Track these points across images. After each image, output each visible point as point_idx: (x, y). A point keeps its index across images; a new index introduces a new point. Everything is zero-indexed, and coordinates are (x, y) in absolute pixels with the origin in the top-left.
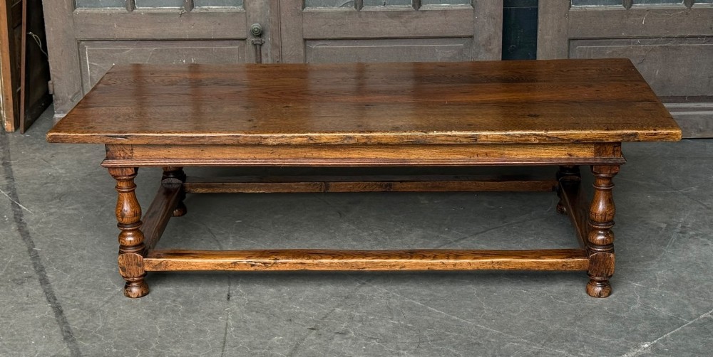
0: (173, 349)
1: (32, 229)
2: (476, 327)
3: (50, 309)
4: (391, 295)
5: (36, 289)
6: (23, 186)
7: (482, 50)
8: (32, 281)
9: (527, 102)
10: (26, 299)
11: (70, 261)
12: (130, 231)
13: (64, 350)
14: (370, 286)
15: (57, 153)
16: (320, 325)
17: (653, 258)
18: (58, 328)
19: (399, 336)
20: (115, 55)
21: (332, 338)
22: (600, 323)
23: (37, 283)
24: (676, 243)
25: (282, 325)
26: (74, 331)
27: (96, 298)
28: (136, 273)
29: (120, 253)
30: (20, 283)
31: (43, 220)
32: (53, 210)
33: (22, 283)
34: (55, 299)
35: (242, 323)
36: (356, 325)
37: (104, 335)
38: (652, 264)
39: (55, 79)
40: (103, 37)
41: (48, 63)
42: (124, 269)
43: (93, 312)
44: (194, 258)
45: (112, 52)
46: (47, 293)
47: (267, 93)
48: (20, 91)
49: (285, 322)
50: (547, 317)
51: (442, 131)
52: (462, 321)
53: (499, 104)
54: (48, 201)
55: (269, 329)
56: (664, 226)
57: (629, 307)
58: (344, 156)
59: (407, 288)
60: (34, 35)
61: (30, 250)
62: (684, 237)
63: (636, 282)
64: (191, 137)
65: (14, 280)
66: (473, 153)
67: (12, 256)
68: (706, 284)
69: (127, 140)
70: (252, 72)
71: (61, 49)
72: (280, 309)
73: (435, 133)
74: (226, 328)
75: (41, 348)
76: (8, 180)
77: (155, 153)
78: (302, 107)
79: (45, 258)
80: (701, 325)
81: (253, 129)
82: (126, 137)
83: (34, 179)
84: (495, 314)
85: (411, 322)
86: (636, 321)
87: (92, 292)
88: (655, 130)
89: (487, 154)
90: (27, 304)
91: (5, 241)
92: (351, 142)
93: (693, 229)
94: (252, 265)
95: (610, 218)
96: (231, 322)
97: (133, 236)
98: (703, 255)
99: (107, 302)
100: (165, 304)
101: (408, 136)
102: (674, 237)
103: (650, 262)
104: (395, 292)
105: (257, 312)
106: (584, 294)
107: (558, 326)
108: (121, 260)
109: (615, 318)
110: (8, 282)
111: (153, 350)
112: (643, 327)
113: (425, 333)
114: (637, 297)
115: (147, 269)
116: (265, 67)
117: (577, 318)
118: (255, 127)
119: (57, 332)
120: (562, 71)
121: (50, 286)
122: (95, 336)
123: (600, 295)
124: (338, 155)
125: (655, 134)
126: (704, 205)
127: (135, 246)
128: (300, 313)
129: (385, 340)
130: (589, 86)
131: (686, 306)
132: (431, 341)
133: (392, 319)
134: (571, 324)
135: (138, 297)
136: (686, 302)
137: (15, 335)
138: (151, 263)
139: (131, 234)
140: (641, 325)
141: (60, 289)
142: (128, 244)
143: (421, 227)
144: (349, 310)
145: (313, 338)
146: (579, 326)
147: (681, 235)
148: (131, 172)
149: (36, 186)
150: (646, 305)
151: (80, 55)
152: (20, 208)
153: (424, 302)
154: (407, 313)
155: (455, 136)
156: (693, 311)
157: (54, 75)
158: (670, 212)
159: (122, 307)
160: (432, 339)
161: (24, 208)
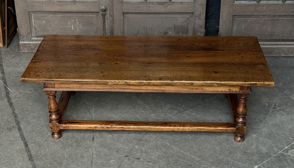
0: (72, 166)
1: (13, 101)
2: (190, 156)
3: (23, 144)
4: (157, 139)
5: (17, 133)
6: (8, 77)
7: (197, 18)
8: (15, 129)
9: (213, 63)
10: (13, 138)
11: (30, 118)
12: (54, 114)
13: (29, 165)
14: (149, 134)
15: (21, 59)
16: (129, 155)
17: (261, 122)
18: (26, 154)
19: (160, 161)
20: (44, 18)
21: (134, 161)
22: (239, 155)
23: (17, 130)
24: (272, 114)
25: (114, 154)
26: (33, 156)
27: (41, 138)
28: (56, 130)
29: (50, 122)
30: (10, 130)
31: (18, 96)
32: (21, 91)
33: (11, 130)
34: (25, 139)
35: (99, 153)
36: (143, 155)
37: (44, 158)
38: (261, 125)
39: (20, 27)
40: (39, 11)
41: (16, 21)
42: (51, 128)
43: (40, 146)
44: (79, 124)
45: (43, 16)
46: (21, 136)
47: (108, 55)
48: (5, 29)
49: (116, 153)
50: (219, 152)
51: (179, 81)
52: (185, 153)
53: (202, 64)
54: (19, 86)
55: (109, 156)
56: (267, 104)
57: (251, 147)
58: (139, 88)
59: (164, 135)
60: (10, 8)
61: (13, 113)
62: (275, 110)
63: (254, 134)
64: (78, 81)
65: (8, 128)
66: (191, 88)
67: (6, 116)
68: (282, 136)
69: (52, 82)
70: (102, 41)
71: (22, 15)
72: (113, 146)
73: (176, 81)
74: (92, 155)
75: (20, 164)
76: (2, 74)
77: (63, 86)
78: (123, 64)
79: (20, 117)
80: (279, 157)
81: (103, 77)
82: (52, 81)
83: (13, 74)
84: (198, 150)
85: (165, 153)
86: (253, 154)
87: (39, 135)
88: (264, 82)
89: (196, 89)
90: (14, 141)
91: (3, 107)
92: (142, 84)
93: (279, 106)
94: (103, 128)
95: (245, 113)
96: (94, 152)
97: (55, 116)
98: (282, 121)
99: (45, 141)
100: (68, 142)
101: (165, 82)
102: (271, 111)
103: (260, 124)
104: (159, 138)
105: (104, 147)
106: (234, 140)
107: (222, 156)
108: (50, 125)
109: (245, 153)
110: (6, 129)
111: (64, 166)
112: (256, 158)
113: (170, 159)
114: (254, 142)
115: (61, 128)
116: (107, 38)
117: (230, 153)
118: (104, 76)
119: (26, 156)
120: (229, 44)
121: (22, 132)
122: (41, 158)
123: (240, 141)
124: (137, 88)
125: (264, 84)
126: (284, 93)
127: (56, 120)
128: (122, 148)
129: (155, 162)
130: (239, 54)
131: (273, 147)
132: (173, 163)
133: (157, 152)
134: (228, 156)
135: (57, 139)
136: (273, 145)
137: (9, 157)
138: (63, 126)
139: (54, 115)
140: (255, 157)
141: (26, 133)
142: (53, 119)
143: (170, 103)
144: (140, 147)
145: (127, 161)
146: (231, 157)
147: (274, 109)
148: (54, 93)
149: (14, 78)
150: (257, 146)
151: (30, 18)
152: (8, 89)
153: (170, 143)
154: (163, 149)
155: (184, 83)
156: (276, 149)
157: (19, 26)
158: (270, 97)
159: (51, 144)
160: (173, 162)
161: (9, 89)
